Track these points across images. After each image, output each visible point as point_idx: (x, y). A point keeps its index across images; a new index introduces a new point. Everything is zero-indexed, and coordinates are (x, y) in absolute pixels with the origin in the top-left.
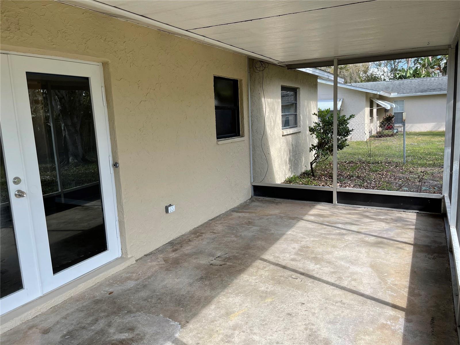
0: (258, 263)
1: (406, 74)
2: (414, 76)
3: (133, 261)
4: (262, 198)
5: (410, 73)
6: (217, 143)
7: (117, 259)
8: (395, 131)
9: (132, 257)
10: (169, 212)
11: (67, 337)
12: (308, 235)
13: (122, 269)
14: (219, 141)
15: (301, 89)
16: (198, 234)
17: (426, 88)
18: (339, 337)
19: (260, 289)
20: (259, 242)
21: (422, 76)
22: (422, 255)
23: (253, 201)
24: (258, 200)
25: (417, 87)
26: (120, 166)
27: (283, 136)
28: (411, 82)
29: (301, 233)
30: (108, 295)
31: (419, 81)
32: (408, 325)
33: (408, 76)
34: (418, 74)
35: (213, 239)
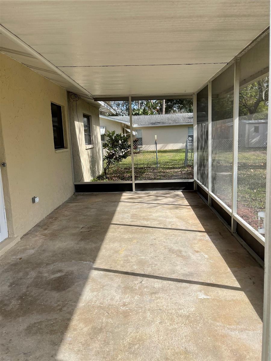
0: (112, 226)
1: (139, 112)
2: (144, 114)
3: (19, 239)
4: (83, 193)
5: (141, 112)
6: (55, 152)
7: (6, 239)
8: (139, 150)
9: (17, 236)
10: (36, 202)
11: (14, 286)
12: (131, 209)
13: (14, 245)
14: (56, 150)
15: (92, 116)
16: (54, 218)
17: (154, 122)
18: (184, 248)
19: (125, 238)
20: (103, 216)
21: (149, 114)
22: (197, 209)
23: (76, 196)
24: (80, 195)
25: (149, 121)
26: (7, 165)
27: (86, 149)
28: (144, 117)
29: (126, 208)
30: (19, 260)
31: (149, 117)
32: (211, 237)
33: (141, 114)
34: (146, 112)
35: (69, 219)
